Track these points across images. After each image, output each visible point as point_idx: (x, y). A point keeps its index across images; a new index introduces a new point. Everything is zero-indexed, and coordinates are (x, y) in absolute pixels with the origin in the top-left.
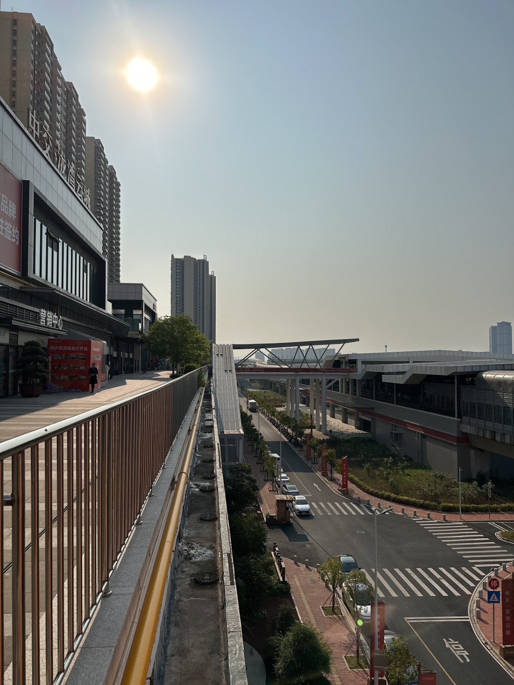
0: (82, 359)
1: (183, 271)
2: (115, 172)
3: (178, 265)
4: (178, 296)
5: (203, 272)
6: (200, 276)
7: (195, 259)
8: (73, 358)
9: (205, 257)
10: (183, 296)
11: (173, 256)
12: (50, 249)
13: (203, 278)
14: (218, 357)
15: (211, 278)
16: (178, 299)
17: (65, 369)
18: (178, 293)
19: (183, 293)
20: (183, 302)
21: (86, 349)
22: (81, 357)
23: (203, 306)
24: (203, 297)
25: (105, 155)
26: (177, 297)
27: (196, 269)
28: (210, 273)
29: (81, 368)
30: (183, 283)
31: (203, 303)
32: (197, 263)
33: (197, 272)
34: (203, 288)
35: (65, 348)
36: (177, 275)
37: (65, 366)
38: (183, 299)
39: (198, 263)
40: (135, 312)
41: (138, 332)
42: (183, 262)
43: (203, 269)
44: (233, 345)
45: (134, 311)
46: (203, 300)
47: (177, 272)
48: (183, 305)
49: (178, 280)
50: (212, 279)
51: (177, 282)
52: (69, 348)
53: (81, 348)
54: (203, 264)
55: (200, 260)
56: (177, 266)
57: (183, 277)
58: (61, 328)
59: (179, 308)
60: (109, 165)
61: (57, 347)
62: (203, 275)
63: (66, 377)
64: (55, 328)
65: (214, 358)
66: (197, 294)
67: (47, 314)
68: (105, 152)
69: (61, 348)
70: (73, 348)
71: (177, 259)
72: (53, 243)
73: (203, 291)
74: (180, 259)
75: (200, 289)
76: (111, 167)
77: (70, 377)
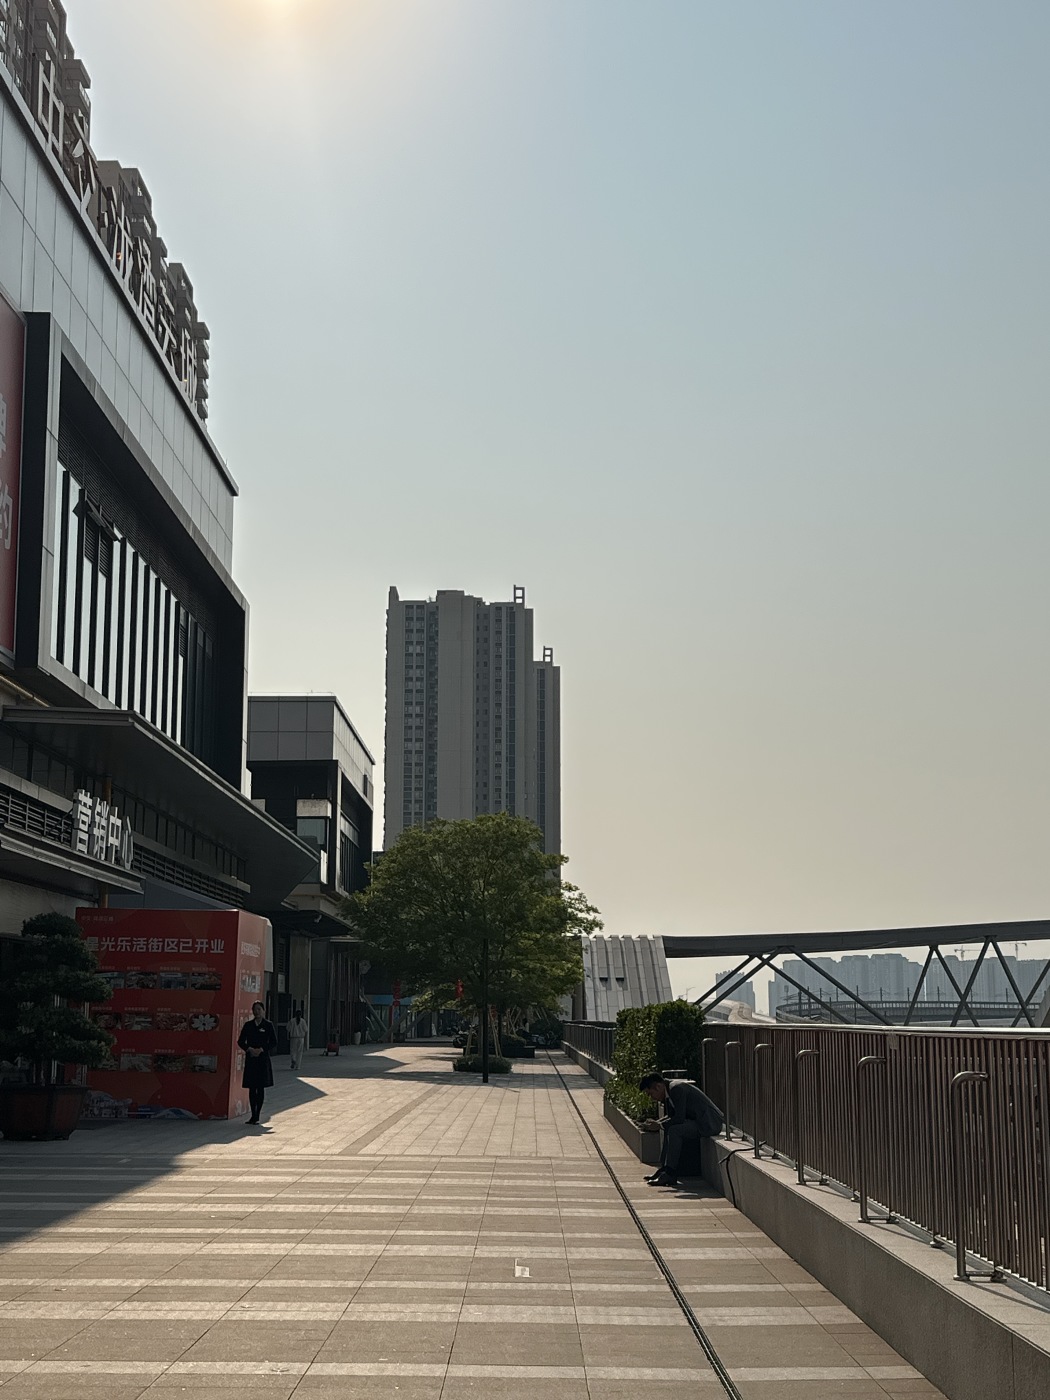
0: (203, 987)
1: (433, 650)
2: (190, 289)
3: (415, 625)
4: (415, 746)
5: (512, 652)
6: (499, 669)
7: (479, 601)
8: (168, 984)
9: (519, 593)
10: (432, 747)
11: (393, 592)
12: (87, 566)
13: (512, 676)
14: (609, 989)
15: (542, 672)
16: (414, 759)
17: (137, 1027)
18: (414, 734)
19: (432, 734)
20: (432, 771)
21: (218, 947)
22: (200, 980)
23: (511, 785)
24: (511, 749)
25: (154, 227)
26: (408, 752)
27: (482, 641)
28: (537, 657)
29: (197, 1024)
30: (432, 696)
31: (512, 773)
32: (486, 616)
33: (486, 652)
34: (512, 712)
35: (140, 944)
36: (408, 667)
37: (138, 1014)
38: (432, 758)
39: (492, 618)
40: (304, 808)
41: (315, 889)
42: (433, 614)
43: (512, 640)
44: (665, 939)
45: (300, 804)
46: (511, 761)
47: (409, 655)
48: (432, 783)
49: (415, 685)
50: (547, 677)
51: (408, 691)
52: (155, 945)
53: (202, 944)
54: (513, 620)
55: (497, 607)
56: (409, 631)
57: (432, 674)
58: (128, 866)
59: (415, 795)
60: (168, 260)
61: (108, 943)
62: (512, 664)
63: (142, 1061)
64: (112, 864)
65: (589, 994)
66: (486, 736)
67: (93, 813)
68: (153, 215)
69: (123, 943)
70: (171, 945)
71: (409, 605)
72: (95, 544)
73: (512, 725)
74: (421, 605)
75: (499, 717)
76: (177, 268)
77: (158, 1058)
